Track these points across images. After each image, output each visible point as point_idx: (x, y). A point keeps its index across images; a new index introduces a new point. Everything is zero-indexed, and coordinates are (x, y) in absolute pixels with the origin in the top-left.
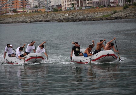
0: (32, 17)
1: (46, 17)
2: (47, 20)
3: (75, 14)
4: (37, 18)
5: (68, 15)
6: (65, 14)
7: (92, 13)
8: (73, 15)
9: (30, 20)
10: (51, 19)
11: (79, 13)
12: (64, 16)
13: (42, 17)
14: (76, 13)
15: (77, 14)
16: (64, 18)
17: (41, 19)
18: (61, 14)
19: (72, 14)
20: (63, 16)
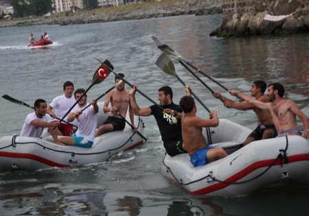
0: (169, 7)
1: (193, 5)
2: (191, 11)
4: (179, 7)
9: (165, 12)
17: (183, 10)
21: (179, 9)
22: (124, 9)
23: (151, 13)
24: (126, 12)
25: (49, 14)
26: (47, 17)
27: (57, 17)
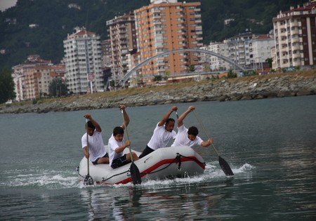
0: (177, 93)
1: (208, 91)
2: (207, 98)
3: (272, 82)
4: (190, 93)
5: (255, 84)
6: (251, 83)
7: (308, 79)
8: (268, 84)
9: (172, 98)
10: (218, 95)
11: (281, 79)
12: (247, 88)
13: (200, 91)
14: (274, 81)
15: (276, 83)
16: (247, 91)
17: (195, 96)
18: (241, 83)
19: (265, 83)
20: (245, 88)
21: (190, 95)
22: (116, 95)
23: (154, 99)
24: (119, 98)
25: (10, 102)
26: (9, 105)
27: (22, 105)
